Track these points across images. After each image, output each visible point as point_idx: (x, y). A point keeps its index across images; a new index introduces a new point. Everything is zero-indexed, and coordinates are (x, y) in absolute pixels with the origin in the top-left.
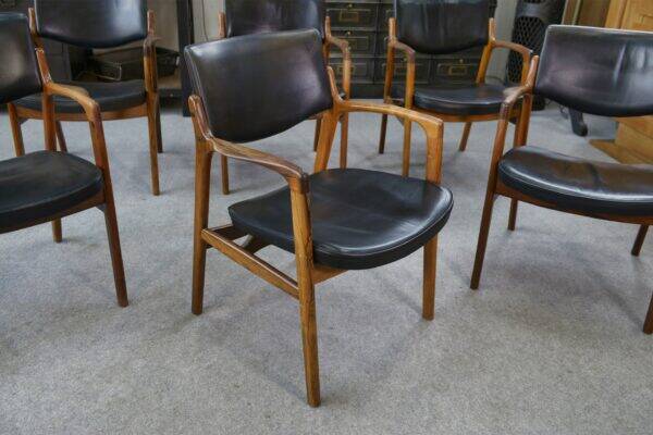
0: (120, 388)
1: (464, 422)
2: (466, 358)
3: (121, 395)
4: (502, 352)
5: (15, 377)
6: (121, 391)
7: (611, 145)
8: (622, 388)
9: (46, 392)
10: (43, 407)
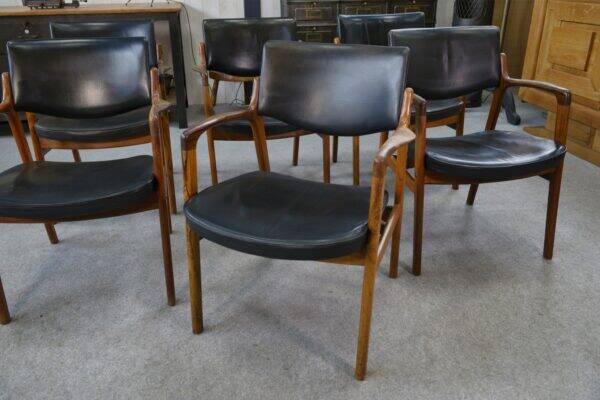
0: (154, 353)
1: (458, 362)
2: (450, 308)
3: (155, 359)
4: (480, 301)
5: (61, 348)
6: (156, 355)
7: (542, 130)
8: (587, 324)
9: (90, 360)
10: (88, 373)
